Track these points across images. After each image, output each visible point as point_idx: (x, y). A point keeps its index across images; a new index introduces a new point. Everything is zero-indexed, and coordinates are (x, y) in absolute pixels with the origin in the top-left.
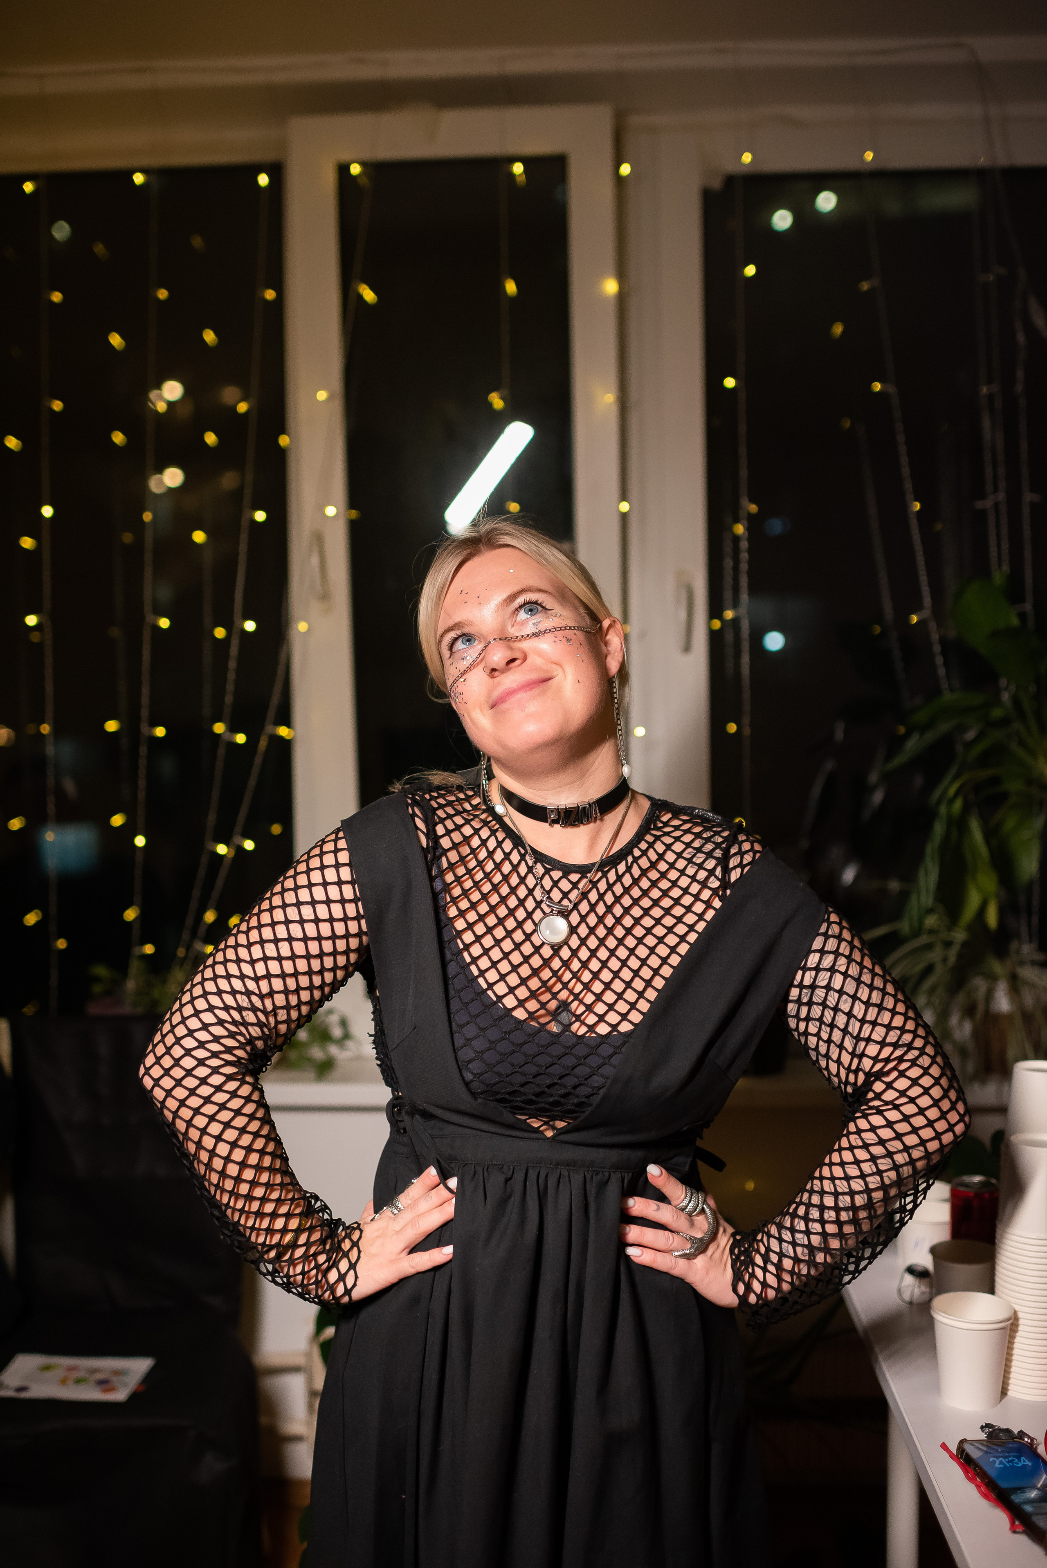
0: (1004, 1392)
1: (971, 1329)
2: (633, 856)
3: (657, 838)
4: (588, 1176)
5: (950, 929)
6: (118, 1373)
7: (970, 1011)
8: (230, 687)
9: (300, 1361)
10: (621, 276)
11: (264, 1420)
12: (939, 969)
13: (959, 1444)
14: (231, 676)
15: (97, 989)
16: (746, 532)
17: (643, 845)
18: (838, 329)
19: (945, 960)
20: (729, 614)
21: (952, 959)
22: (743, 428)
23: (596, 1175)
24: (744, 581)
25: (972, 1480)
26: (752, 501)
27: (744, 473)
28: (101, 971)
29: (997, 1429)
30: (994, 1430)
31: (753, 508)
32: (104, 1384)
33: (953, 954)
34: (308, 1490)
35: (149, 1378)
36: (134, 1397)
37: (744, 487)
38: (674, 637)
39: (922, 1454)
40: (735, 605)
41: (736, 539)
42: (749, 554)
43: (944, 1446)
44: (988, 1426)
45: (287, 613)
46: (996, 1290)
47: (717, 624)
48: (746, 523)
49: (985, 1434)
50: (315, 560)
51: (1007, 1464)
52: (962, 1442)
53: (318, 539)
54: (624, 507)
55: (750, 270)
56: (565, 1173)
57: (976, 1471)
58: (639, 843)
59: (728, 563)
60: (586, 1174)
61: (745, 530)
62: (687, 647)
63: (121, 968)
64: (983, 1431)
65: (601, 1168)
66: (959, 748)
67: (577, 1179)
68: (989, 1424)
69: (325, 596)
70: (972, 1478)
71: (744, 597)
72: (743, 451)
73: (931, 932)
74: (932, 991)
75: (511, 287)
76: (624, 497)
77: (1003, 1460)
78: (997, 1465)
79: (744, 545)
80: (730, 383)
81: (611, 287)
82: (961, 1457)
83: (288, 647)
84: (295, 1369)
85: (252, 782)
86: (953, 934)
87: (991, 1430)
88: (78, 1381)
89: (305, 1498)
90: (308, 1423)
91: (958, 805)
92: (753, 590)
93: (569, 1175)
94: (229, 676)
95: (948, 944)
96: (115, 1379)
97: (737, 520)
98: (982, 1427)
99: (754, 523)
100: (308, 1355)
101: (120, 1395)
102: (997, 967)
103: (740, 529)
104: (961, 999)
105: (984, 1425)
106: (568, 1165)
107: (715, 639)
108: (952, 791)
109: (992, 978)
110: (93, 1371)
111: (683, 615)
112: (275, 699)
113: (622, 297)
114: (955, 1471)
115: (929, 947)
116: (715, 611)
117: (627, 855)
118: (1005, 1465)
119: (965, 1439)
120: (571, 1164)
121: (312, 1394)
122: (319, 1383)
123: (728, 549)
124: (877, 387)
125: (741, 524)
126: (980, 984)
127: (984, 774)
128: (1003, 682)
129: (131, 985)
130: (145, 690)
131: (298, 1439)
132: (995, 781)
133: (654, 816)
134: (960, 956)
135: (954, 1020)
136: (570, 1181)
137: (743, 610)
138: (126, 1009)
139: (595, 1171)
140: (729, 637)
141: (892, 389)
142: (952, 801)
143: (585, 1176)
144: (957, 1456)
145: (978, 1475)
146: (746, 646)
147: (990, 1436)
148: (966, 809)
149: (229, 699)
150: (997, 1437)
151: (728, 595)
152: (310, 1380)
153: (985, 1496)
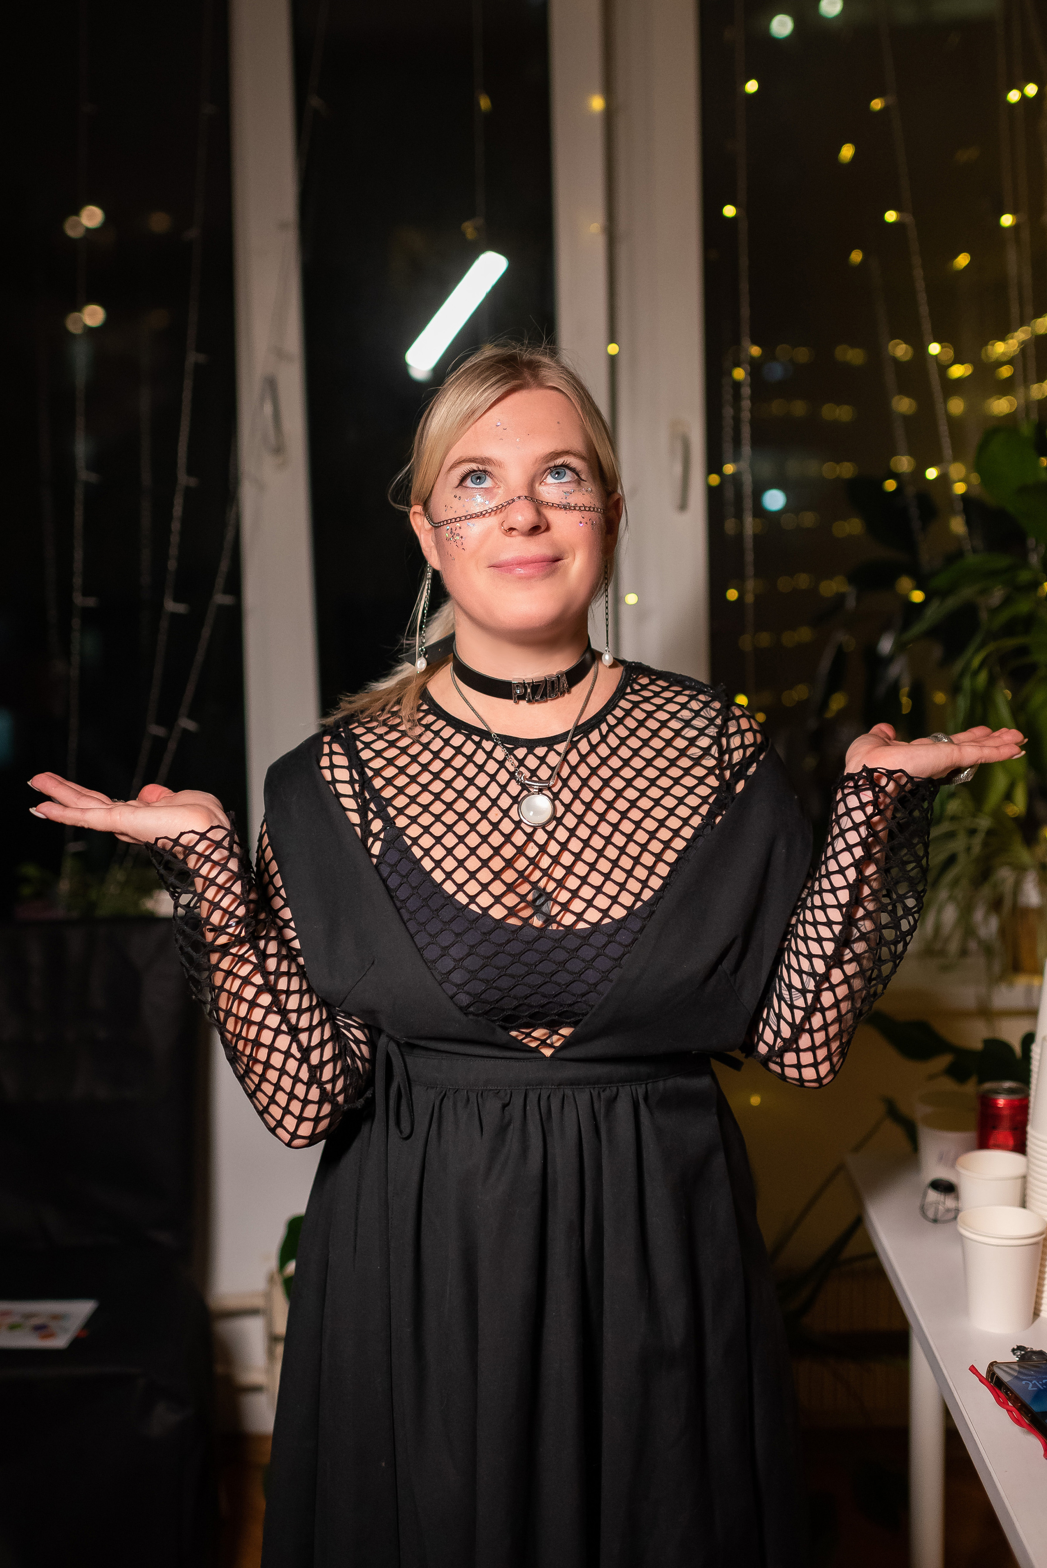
0: (1036, 1313)
1: (1003, 1244)
2: (608, 724)
3: (636, 705)
4: (595, 1094)
5: (974, 816)
6: (56, 1317)
7: (996, 905)
8: (173, 551)
9: (259, 1302)
10: (609, 92)
11: (220, 1369)
12: (962, 859)
13: (989, 1367)
14: (175, 539)
15: (27, 891)
16: (749, 378)
17: (619, 713)
18: (847, 152)
19: (968, 849)
20: (729, 469)
21: (977, 849)
22: (744, 262)
23: (603, 1091)
24: (746, 431)
25: (1002, 1404)
26: (755, 342)
27: (745, 312)
28: (31, 870)
29: (1029, 1352)
30: (1027, 1353)
31: (755, 351)
32: (41, 1330)
33: (977, 842)
34: (268, 1446)
35: (92, 1322)
36: (75, 1343)
37: (745, 328)
38: (669, 494)
39: (949, 1380)
40: (736, 459)
41: (737, 385)
42: (751, 401)
43: (973, 1369)
44: (1020, 1348)
45: (236, 468)
46: (1028, 1204)
47: (715, 480)
48: (748, 368)
49: (1017, 1357)
50: (268, 409)
51: (1040, 1387)
52: (992, 1364)
53: (271, 385)
54: (613, 349)
55: (752, 86)
56: (569, 1092)
57: (1007, 1394)
58: (614, 709)
59: (728, 412)
60: (592, 1091)
61: (746, 374)
62: (683, 506)
63: (54, 869)
64: (1014, 1354)
65: (608, 1084)
66: (984, 616)
67: (583, 1098)
68: (1021, 1346)
69: (279, 449)
70: (1003, 1403)
71: (746, 450)
72: (744, 287)
73: (953, 818)
74: (955, 882)
75: (485, 103)
76: (612, 339)
77: (1037, 1383)
78: (1030, 1387)
79: (746, 391)
80: (729, 211)
81: (597, 103)
82: (992, 1380)
83: (238, 507)
84: (253, 1312)
85: (200, 657)
86: (977, 820)
87: (1023, 1352)
88: (13, 1327)
89: (265, 1454)
90: (269, 1371)
91: (982, 677)
92: (757, 442)
93: (573, 1094)
94: (172, 539)
95: (972, 832)
96: (53, 1324)
97: (738, 365)
98: (1013, 1350)
99: (755, 368)
100: (268, 1296)
101: (60, 1342)
102: (1024, 856)
103: (739, 374)
104: (986, 891)
105: (1016, 1347)
106: (572, 1084)
107: (714, 496)
108: (976, 662)
109: (1021, 870)
110: (29, 1316)
111: (678, 469)
112: (224, 566)
113: (609, 115)
114: (986, 1395)
115: (951, 835)
116: (713, 464)
117: (600, 722)
118: (1038, 1387)
119: (995, 1362)
120: (574, 1083)
121: (273, 1339)
122: (281, 1327)
123: (727, 395)
124: (891, 216)
125: (742, 368)
126: (1005, 875)
127: (1010, 643)
128: (1031, 542)
129: (64, 886)
130: (78, 555)
131: (257, 1389)
132: (1023, 651)
133: (630, 680)
134: (985, 844)
135: (979, 915)
136: (575, 1101)
137: (744, 465)
138: (60, 912)
139: (601, 1088)
140: (729, 494)
141: (909, 219)
142: (976, 673)
143: (591, 1092)
144: (987, 1379)
145: (1010, 1399)
146: (748, 503)
147: (1022, 1358)
148: (992, 681)
149: (172, 565)
150: (1030, 1359)
151: (728, 447)
152: (270, 1324)
153: (1018, 1422)
